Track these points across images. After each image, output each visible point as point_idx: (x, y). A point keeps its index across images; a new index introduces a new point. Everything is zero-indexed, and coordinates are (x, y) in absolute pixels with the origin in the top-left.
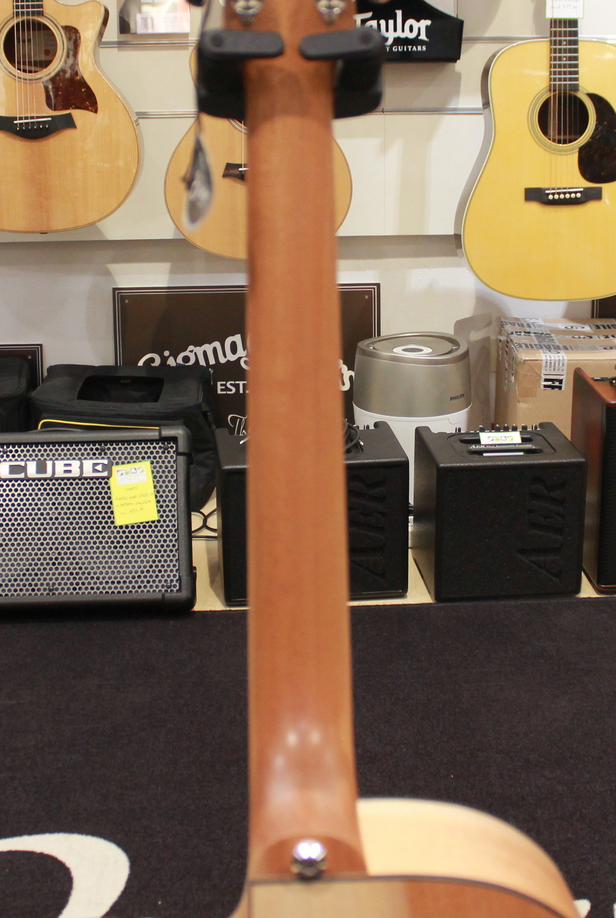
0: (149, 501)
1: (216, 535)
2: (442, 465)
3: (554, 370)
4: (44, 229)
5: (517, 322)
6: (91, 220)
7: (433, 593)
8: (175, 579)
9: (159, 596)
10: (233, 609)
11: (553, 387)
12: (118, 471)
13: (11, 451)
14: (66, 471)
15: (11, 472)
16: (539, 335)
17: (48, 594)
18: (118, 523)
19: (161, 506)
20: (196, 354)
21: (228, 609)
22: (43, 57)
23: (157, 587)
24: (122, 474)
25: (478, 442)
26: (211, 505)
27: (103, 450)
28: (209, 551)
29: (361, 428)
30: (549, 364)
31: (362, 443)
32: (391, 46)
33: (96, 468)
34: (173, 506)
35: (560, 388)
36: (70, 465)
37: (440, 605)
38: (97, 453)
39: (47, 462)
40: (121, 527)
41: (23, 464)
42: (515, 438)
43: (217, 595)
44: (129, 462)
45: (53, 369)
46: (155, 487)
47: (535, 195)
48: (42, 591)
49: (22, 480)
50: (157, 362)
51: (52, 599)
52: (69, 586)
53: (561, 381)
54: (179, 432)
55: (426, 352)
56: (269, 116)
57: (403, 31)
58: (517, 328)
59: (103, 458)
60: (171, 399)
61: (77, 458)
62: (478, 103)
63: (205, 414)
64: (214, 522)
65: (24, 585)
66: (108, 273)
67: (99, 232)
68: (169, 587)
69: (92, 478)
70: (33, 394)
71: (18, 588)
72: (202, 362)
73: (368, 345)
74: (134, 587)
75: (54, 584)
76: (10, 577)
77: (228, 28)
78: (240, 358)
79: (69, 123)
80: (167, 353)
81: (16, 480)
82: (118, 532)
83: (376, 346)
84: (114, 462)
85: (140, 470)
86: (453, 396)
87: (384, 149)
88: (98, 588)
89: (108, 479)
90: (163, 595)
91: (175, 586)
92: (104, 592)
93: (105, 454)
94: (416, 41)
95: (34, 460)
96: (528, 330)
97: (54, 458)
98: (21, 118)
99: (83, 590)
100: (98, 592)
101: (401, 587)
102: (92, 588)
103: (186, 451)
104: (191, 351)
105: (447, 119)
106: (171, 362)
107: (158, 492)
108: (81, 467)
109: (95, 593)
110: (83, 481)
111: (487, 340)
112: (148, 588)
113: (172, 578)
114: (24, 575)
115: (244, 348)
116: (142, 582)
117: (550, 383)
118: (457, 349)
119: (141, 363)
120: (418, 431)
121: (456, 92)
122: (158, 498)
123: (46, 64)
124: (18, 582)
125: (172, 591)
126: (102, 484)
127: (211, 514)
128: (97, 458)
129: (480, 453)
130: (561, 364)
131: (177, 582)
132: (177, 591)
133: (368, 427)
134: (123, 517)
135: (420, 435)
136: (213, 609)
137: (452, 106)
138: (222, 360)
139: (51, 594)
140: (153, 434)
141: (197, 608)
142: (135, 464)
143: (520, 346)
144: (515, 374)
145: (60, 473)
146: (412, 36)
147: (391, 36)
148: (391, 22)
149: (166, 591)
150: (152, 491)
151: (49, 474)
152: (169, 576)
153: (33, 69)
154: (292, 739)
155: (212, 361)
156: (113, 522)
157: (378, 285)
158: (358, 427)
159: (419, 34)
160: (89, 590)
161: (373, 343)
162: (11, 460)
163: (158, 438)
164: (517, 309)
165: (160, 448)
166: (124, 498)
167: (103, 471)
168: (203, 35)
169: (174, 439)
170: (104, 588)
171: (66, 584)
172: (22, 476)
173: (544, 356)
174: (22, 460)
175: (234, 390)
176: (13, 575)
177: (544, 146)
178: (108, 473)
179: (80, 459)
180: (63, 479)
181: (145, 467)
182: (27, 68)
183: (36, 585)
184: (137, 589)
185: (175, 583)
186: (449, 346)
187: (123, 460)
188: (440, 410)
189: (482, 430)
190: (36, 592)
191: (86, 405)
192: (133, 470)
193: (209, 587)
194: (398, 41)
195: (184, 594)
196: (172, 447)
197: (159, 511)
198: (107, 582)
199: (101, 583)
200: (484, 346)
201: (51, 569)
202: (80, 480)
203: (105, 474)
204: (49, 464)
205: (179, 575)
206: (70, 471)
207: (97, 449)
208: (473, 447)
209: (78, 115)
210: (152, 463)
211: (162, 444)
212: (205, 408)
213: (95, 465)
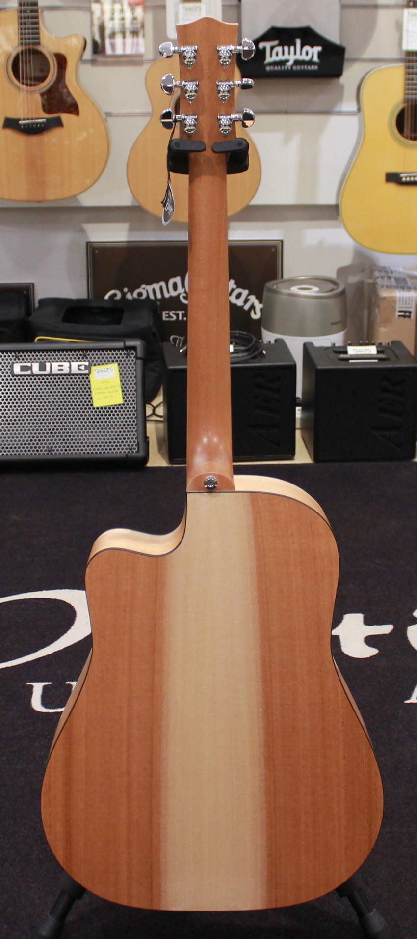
0: (117, 391)
1: (162, 419)
2: (319, 367)
3: (406, 304)
4: (40, 199)
5: (384, 269)
6: (73, 193)
7: (312, 457)
8: (135, 444)
9: (124, 455)
10: (174, 466)
11: (404, 317)
12: (95, 370)
13: (21, 356)
14: (60, 370)
15: (21, 370)
16: (397, 279)
17: (48, 454)
18: (96, 405)
19: (125, 394)
20: (147, 291)
21: (170, 466)
22: (38, 74)
23: (122, 449)
24: (98, 372)
25: (346, 352)
26: (159, 399)
27: (85, 355)
28: (157, 430)
29: (265, 342)
30: (402, 300)
31: (264, 352)
32: (292, 67)
33: (81, 367)
34: (133, 394)
35: (409, 317)
36: (62, 366)
37: (317, 464)
38: (81, 357)
39: (46, 363)
40: (98, 408)
41: (29, 364)
42: (372, 350)
43: (163, 457)
44: (103, 364)
45: (43, 302)
46: (121, 381)
47: (393, 178)
48: (44, 452)
49: (29, 376)
50: (119, 296)
51: (50, 457)
52: (62, 448)
53: (410, 313)
54: (137, 343)
55: (314, 291)
56: (199, 176)
57: (301, 54)
58: (383, 274)
59: (85, 361)
60: (129, 322)
61: (67, 361)
62: (353, 107)
63: (154, 334)
64: (161, 411)
65: (31, 447)
66: (82, 231)
67: (77, 201)
68: (131, 449)
69: (77, 375)
70: (31, 319)
71: (27, 450)
72: (152, 297)
73: (273, 285)
74: (106, 449)
75: (52, 447)
76: (21, 442)
77: (181, 138)
78: (179, 295)
79: (58, 123)
80: (126, 290)
81: (25, 376)
82: (96, 412)
83: (279, 285)
84: (93, 364)
85: (111, 370)
86: (333, 322)
87: (287, 141)
88: (82, 450)
89: (89, 375)
90: (127, 455)
91: (135, 449)
92: (86, 452)
93: (87, 358)
94: (310, 63)
95: (37, 362)
96: (390, 275)
97: (51, 361)
98: (24, 120)
99: (72, 451)
100: (82, 452)
101: (290, 452)
102: (78, 450)
103: (143, 356)
104: (144, 289)
105: (334, 120)
106: (129, 296)
107: (123, 384)
108: (70, 367)
109: (80, 453)
110: (71, 376)
111: (361, 283)
112: (116, 450)
113: (132, 443)
114: (31, 440)
115: (183, 286)
116: (112, 446)
117: (402, 314)
118: (337, 288)
119: (107, 297)
120: (305, 345)
121: (340, 98)
122: (123, 389)
123: (42, 79)
124: (27, 445)
125: (133, 452)
126: (84, 378)
127: (158, 406)
128: (81, 361)
129: (347, 360)
130: (410, 301)
131: (136, 446)
132: (136, 452)
133: (270, 342)
134: (99, 401)
135: (307, 348)
136: (160, 465)
137: (337, 109)
138: (167, 295)
139: (50, 453)
140: (120, 345)
141: (149, 465)
142: (107, 365)
143: (382, 286)
144: (378, 307)
145: (55, 371)
146: (307, 58)
147: (292, 58)
148: (292, 48)
149: (129, 452)
150: (119, 383)
151: (48, 372)
152: (130, 442)
153: (33, 82)
154: (205, 440)
155: (159, 296)
156: (92, 405)
157: (282, 241)
158: (263, 342)
159: (312, 57)
160: (76, 451)
161: (276, 284)
162: (21, 362)
163: (123, 347)
164: (384, 260)
165: (125, 354)
166: (100, 388)
167: (85, 370)
168: (171, 141)
169: (134, 348)
170: (86, 450)
171: (60, 447)
172: (29, 373)
173: (399, 294)
174: (29, 362)
175: (175, 318)
176: (23, 441)
177: (400, 143)
178: (89, 372)
179: (69, 362)
180: (57, 375)
181: (114, 367)
182: (29, 82)
183: (39, 447)
184: (108, 450)
185: (134, 446)
186: (331, 286)
187: (99, 362)
188: (324, 332)
189: (350, 345)
190: (39, 452)
191: (68, 327)
192: (106, 370)
193: (158, 453)
194: (297, 62)
195: (141, 454)
196: (133, 354)
197: (124, 398)
198: (88, 446)
199: (84, 446)
200: (360, 286)
201: (50, 437)
202: (69, 375)
203: (87, 372)
204: (48, 364)
205: (137, 441)
206: (62, 370)
207: (81, 355)
208: (342, 356)
209: (65, 117)
210: (119, 364)
211: (126, 351)
212: (154, 330)
213: (79, 366)
